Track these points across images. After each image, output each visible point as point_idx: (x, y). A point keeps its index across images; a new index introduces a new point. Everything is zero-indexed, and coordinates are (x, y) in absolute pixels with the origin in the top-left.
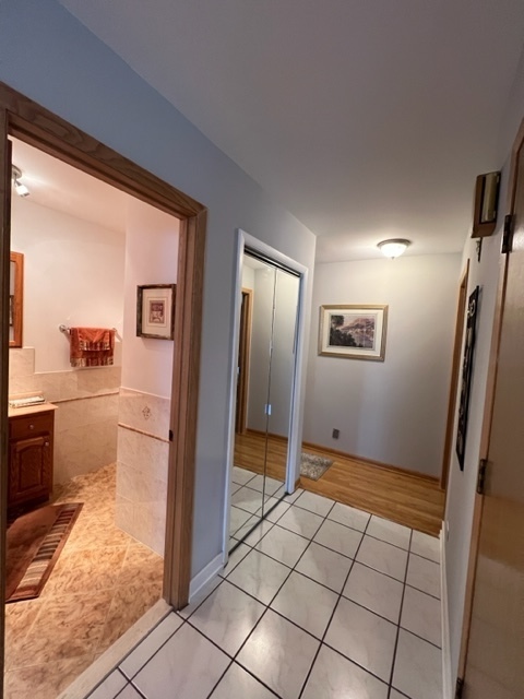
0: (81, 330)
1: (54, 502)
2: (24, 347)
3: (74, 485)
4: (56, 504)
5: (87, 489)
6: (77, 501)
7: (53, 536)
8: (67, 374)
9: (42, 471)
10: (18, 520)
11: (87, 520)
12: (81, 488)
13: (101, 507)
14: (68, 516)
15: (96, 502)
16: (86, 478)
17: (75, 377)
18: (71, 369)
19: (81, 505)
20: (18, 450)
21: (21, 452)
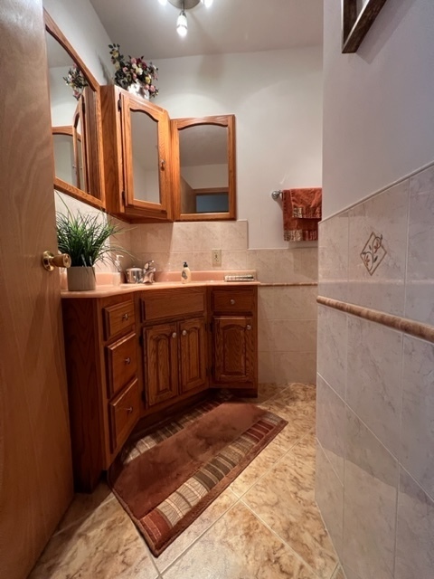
0: (294, 192)
1: (260, 402)
2: (239, 220)
3: (288, 392)
4: (260, 406)
5: (299, 403)
6: (282, 415)
7: (234, 451)
8: (282, 251)
9: (246, 359)
10: (222, 406)
11: (280, 454)
12: (294, 399)
13: (306, 443)
14: (263, 431)
15: (304, 430)
16: (304, 390)
17: (290, 257)
18: (286, 246)
19: (284, 423)
20: (222, 325)
21: (224, 328)
